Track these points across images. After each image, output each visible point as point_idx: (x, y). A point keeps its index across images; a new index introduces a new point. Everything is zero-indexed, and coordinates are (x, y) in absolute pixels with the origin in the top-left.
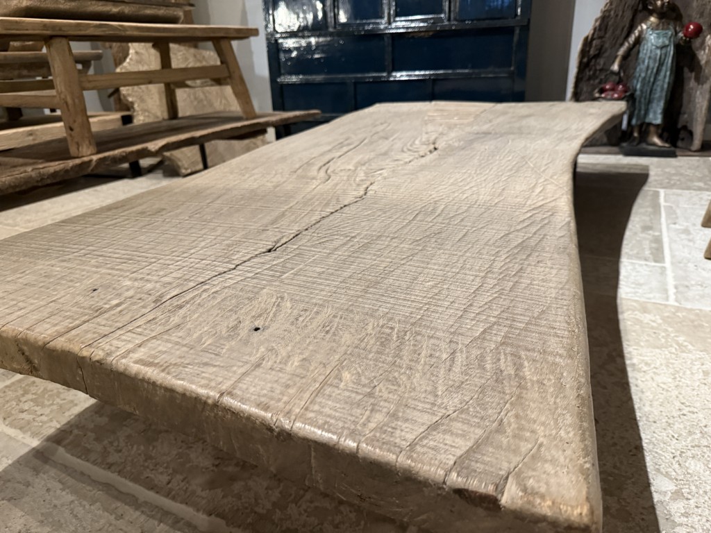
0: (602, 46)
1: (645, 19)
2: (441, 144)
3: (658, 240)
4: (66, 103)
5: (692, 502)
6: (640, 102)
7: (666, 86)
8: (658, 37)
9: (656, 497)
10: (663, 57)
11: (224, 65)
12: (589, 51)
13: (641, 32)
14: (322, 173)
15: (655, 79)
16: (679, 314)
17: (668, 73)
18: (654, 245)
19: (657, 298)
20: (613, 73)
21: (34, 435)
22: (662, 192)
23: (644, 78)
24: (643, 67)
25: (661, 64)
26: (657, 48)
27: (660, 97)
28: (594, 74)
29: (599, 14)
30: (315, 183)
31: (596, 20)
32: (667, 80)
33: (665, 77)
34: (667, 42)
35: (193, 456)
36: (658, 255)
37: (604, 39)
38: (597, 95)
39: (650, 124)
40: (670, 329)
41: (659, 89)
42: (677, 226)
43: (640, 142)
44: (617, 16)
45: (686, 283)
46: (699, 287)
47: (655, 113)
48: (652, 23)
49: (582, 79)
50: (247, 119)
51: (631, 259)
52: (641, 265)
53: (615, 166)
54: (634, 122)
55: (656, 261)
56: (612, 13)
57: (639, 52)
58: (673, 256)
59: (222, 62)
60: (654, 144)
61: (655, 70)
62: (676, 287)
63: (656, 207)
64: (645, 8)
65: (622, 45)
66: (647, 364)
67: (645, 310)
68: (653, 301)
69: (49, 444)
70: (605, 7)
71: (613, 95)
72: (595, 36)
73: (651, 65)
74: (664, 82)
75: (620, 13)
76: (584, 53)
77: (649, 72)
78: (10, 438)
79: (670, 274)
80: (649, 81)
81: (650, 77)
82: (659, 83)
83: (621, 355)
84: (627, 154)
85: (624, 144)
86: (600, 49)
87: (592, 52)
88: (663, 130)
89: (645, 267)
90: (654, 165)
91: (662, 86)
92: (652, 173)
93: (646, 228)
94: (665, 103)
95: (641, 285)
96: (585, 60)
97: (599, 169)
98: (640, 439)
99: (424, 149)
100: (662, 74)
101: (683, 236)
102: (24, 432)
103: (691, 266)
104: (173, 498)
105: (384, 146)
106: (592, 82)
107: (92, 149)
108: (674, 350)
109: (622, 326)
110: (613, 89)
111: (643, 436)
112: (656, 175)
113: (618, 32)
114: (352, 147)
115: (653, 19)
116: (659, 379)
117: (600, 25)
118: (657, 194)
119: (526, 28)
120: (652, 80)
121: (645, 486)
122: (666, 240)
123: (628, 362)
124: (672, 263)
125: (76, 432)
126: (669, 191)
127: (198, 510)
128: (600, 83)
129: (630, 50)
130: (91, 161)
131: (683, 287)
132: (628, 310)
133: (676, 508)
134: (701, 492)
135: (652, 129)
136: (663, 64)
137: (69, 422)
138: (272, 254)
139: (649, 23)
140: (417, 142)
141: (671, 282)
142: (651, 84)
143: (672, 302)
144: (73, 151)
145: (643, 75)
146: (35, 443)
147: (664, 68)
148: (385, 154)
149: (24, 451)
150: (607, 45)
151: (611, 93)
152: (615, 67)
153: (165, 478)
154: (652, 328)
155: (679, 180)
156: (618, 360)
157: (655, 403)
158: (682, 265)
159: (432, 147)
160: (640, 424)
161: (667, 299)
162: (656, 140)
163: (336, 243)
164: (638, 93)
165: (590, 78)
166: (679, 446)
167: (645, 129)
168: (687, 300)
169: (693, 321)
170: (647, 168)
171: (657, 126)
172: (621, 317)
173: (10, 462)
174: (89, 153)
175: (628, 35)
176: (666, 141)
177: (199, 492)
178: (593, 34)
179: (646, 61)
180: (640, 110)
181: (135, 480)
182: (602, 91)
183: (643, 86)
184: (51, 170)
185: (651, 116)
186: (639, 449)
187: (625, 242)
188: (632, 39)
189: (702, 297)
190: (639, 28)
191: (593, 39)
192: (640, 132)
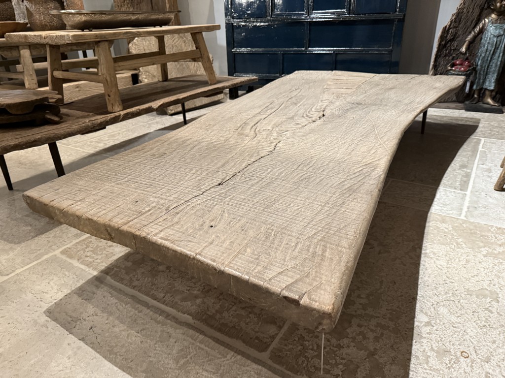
0: (456, 33)
1: (488, 15)
2: (327, 113)
3: (468, 176)
4: (107, 80)
5: (435, 328)
6: (480, 73)
7: (499, 63)
8: (496, 29)
9: (416, 324)
10: (498, 43)
11: (198, 50)
12: (446, 37)
13: (484, 25)
14: (252, 132)
15: (491, 58)
16: (464, 225)
17: (501, 55)
18: (464, 179)
19: (454, 214)
20: (461, 53)
21: (95, 269)
22: (483, 140)
23: (484, 57)
24: (484, 49)
25: (496, 48)
26: (495, 36)
27: (495, 71)
28: (449, 52)
29: (455, 11)
30: (248, 139)
31: (453, 15)
32: (500, 59)
33: (499, 57)
34: (502, 33)
35: (176, 285)
36: (464, 186)
37: (457, 28)
38: (449, 68)
39: (486, 89)
40: (455, 234)
41: (494, 65)
42: (484, 166)
43: (479, 101)
44: (468, 12)
45: (476, 206)
46: (483, 209)
47: (490, 82)
48: (493, 18)
49: (440, 56)
50: (211, 85)
51: (446, 187)
52: (451, 192)
53: (456, 119)
54: (475, 87)
55: (461, 190)
56: (465, 10)
57: (481, 39)
58: (473, 187)
59: (197, 48)
60: (488, 104)
61: (492, 52)
62: (468, 208)
63: (475, 151)
64: (489, 7)
65: (470, 33)
66: (434, 254)
67: (443, 221)
68: (451, 216)
69: (102, 274)
70: (460, 6)
71: (460, 69)
72: (451, 26)
73: (489, 48)
74: (498, 60)
75: (471, 10)
76: (442, 37)
77: (488, 53)
78: (83, 270)
79: (467, 199)
80: (487, 60)
81: (488, 57)
82: (494, 61)
83: (420, 247)
84: (467, 110)
85: (467, 102)
86: (455, 35)
87: (449, 37)
88: (496, 94)
89: (453, 193)
90: (485, 119)
91: (497, 63)
92: (480, 125)
93: (463, 166)
94: (497, 76)
95: (446, 205)
97: (445, 120)
98: (417, 294)
99: (316, 116)
100: (497, 55)
101: (485, 174)
102: (89, 267)
103: (483, 194)
104: (166, 305)
105: (293, 111)
106: (447, 58)
107: (120, 107)
108: (453, 247)
109: (426, 231)
110: (461, 64)
111: (419, 293)
112: (484, 127)
113: (469, 23)
114: (273, 110)
115: (493, 16)
116: (438, 263)
117: (455, 19)
118: (479, 141)
119: (402, 21)
120: (489, 58)
121: (412, 318)
122: (473, 175)
123: (423, 252)
124: (471, 192)
125: (115, 269)
126: (488, 140)
127: (179, 311)
128: (453, 59)
129: (475, 37)
130: (120, 115)
131: (473, 207)
132: (433, 220)
133: (425, 330)
134: (442, 323)
135: (487, 93)
136: (498, 48)
137: (111, 264)
138: (221, 187)
139: (490, 18)
140: (313, 109)
141: (466, 204)
142: (488, 61)
143: (463, 217)
144: (110, 108)
145: (483, 55)
146: (95, 273)
147: (499, 51)
148: (292, 118)
149: (90, 277)
150: (460, 33)
151: (459, 67)
152: (463, 49)
153: (162, 295)
154: (445, 232)
155: (498, 132)
156: (418, 250)
157: (432, 276)
158: (477, 193)
159: (322, 113)
160: (419, 286)
161: (460, 215)
162: (490, 101)
163: (254, 182)
164: (479, 67)
165: (445, 56)
166: (437, 300)
167: (482, 92)
168: (472, 216)
169: (471, 230)
170: (478, 121)
171: (492, 91)
172: (427, 224)
173: (84, 282)
174: (119, 110)
175: (475, 27)
176: (498, 102)
177: (179, 302)
178: (450, 25)
179: (486, 46)
180: (479, 79)
181: (147, 294)
182: (453, 65)
183: (483, 62)
184: (99, 121)
185: (487, 83)
186: (414, 299)
187: (445, 175)
188: (477, 30)
189: (483, 215)
190: (483, 21)
191: (449, 28)
192: (479, 95)
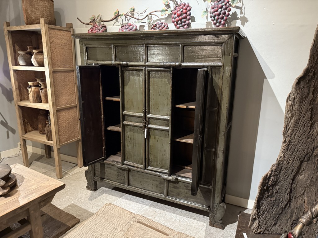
0: (277, 180)
12: (268, 183)
29: (275, 162)
31: (273, 166)
37: (278, 176)
44: (288, 163)
56: (285, 162)
70: (280, 158)
72: (272, 175)
75: (291, 161)
96: (265, 188)
113: (289, 172)
117: (276, 169)
